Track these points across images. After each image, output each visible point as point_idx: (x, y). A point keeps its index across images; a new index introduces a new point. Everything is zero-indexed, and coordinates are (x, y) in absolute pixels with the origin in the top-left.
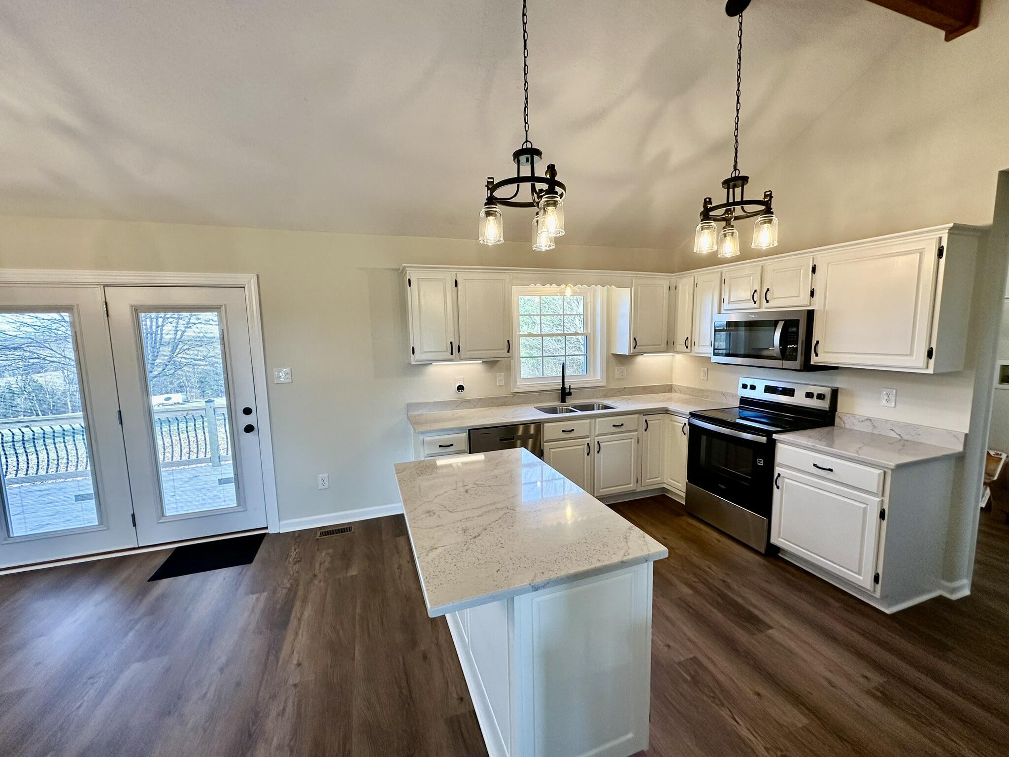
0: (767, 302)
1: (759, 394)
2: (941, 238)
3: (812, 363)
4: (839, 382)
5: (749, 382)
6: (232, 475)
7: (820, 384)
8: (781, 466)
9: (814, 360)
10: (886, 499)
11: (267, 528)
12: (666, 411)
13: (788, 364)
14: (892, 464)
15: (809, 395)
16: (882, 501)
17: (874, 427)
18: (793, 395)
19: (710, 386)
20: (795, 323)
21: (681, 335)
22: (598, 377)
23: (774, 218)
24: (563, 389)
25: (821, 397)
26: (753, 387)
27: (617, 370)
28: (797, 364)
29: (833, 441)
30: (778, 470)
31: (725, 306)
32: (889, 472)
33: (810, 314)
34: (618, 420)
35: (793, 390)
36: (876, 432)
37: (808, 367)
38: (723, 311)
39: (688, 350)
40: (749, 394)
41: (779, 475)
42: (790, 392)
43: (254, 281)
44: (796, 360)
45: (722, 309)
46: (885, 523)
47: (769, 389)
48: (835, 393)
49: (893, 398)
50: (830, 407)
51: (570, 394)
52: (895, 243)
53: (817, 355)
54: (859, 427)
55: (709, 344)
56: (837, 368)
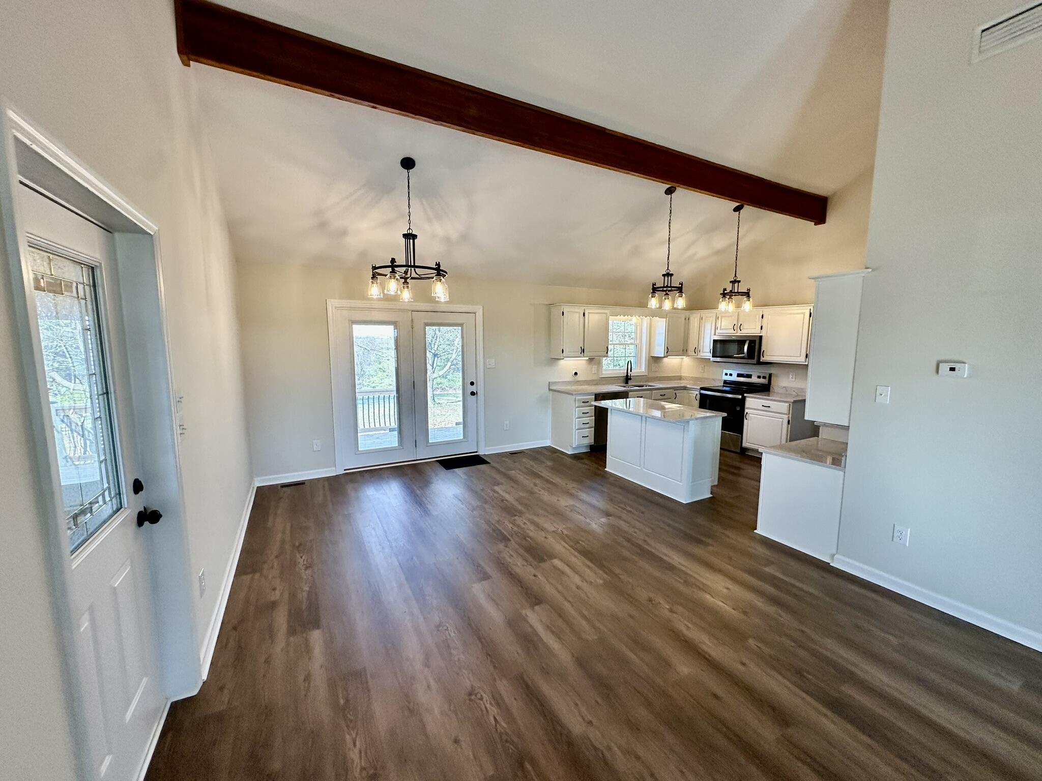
0: (741, 330)
1: (734, 378)
2: (810, 309)
3: (761, 361)
4: (773, 370)
5: (729, 372)
6: (462, 421)
7: (765, 371)
8: (748, 408)
9: (762, 359)
10: (790, 416)
11: (477, 452)
12: (685, 388)
13: (750, 361)
14: (792, 401)
15: (759, 377)
16: (789, 417)
17: (787, 391)
18: (751, 378)
19: (706, 376)
20: (754, 342)
21: (692, 346)
22: (643, 370)
23: (751, 299)
24: (627, 375)
25: (764, 377)
26: (731, 375)
27: (654, 366)
28: (755, 361)
29: (769, 394)
30: (746, 411)
31: (718, 331)
32: (791, 404)
33: (761, 337)
34: (662, 392)
35: (751, 375)
36: (787, 393)
37: (760, 363)
38: (717, 334)
39: (696, 354)
40: (728, 378)
41: (747, 413)
42: (749, 376)
43: (481, 310)
44: (754, 359)
45: (717, 332)
46: (790, 426)
47: (739, 375)
48: (770, 375)
49: (794, 377)
50: (768, 382)
51: (630, 379)
52: (795, 309)
53: (763, 357)
54: (781, 391)
55: (709, 351)
56: (771, 363)
